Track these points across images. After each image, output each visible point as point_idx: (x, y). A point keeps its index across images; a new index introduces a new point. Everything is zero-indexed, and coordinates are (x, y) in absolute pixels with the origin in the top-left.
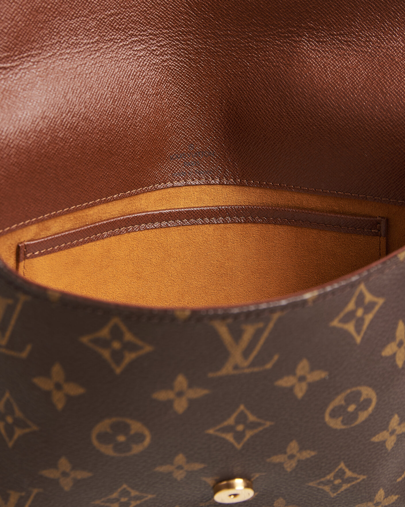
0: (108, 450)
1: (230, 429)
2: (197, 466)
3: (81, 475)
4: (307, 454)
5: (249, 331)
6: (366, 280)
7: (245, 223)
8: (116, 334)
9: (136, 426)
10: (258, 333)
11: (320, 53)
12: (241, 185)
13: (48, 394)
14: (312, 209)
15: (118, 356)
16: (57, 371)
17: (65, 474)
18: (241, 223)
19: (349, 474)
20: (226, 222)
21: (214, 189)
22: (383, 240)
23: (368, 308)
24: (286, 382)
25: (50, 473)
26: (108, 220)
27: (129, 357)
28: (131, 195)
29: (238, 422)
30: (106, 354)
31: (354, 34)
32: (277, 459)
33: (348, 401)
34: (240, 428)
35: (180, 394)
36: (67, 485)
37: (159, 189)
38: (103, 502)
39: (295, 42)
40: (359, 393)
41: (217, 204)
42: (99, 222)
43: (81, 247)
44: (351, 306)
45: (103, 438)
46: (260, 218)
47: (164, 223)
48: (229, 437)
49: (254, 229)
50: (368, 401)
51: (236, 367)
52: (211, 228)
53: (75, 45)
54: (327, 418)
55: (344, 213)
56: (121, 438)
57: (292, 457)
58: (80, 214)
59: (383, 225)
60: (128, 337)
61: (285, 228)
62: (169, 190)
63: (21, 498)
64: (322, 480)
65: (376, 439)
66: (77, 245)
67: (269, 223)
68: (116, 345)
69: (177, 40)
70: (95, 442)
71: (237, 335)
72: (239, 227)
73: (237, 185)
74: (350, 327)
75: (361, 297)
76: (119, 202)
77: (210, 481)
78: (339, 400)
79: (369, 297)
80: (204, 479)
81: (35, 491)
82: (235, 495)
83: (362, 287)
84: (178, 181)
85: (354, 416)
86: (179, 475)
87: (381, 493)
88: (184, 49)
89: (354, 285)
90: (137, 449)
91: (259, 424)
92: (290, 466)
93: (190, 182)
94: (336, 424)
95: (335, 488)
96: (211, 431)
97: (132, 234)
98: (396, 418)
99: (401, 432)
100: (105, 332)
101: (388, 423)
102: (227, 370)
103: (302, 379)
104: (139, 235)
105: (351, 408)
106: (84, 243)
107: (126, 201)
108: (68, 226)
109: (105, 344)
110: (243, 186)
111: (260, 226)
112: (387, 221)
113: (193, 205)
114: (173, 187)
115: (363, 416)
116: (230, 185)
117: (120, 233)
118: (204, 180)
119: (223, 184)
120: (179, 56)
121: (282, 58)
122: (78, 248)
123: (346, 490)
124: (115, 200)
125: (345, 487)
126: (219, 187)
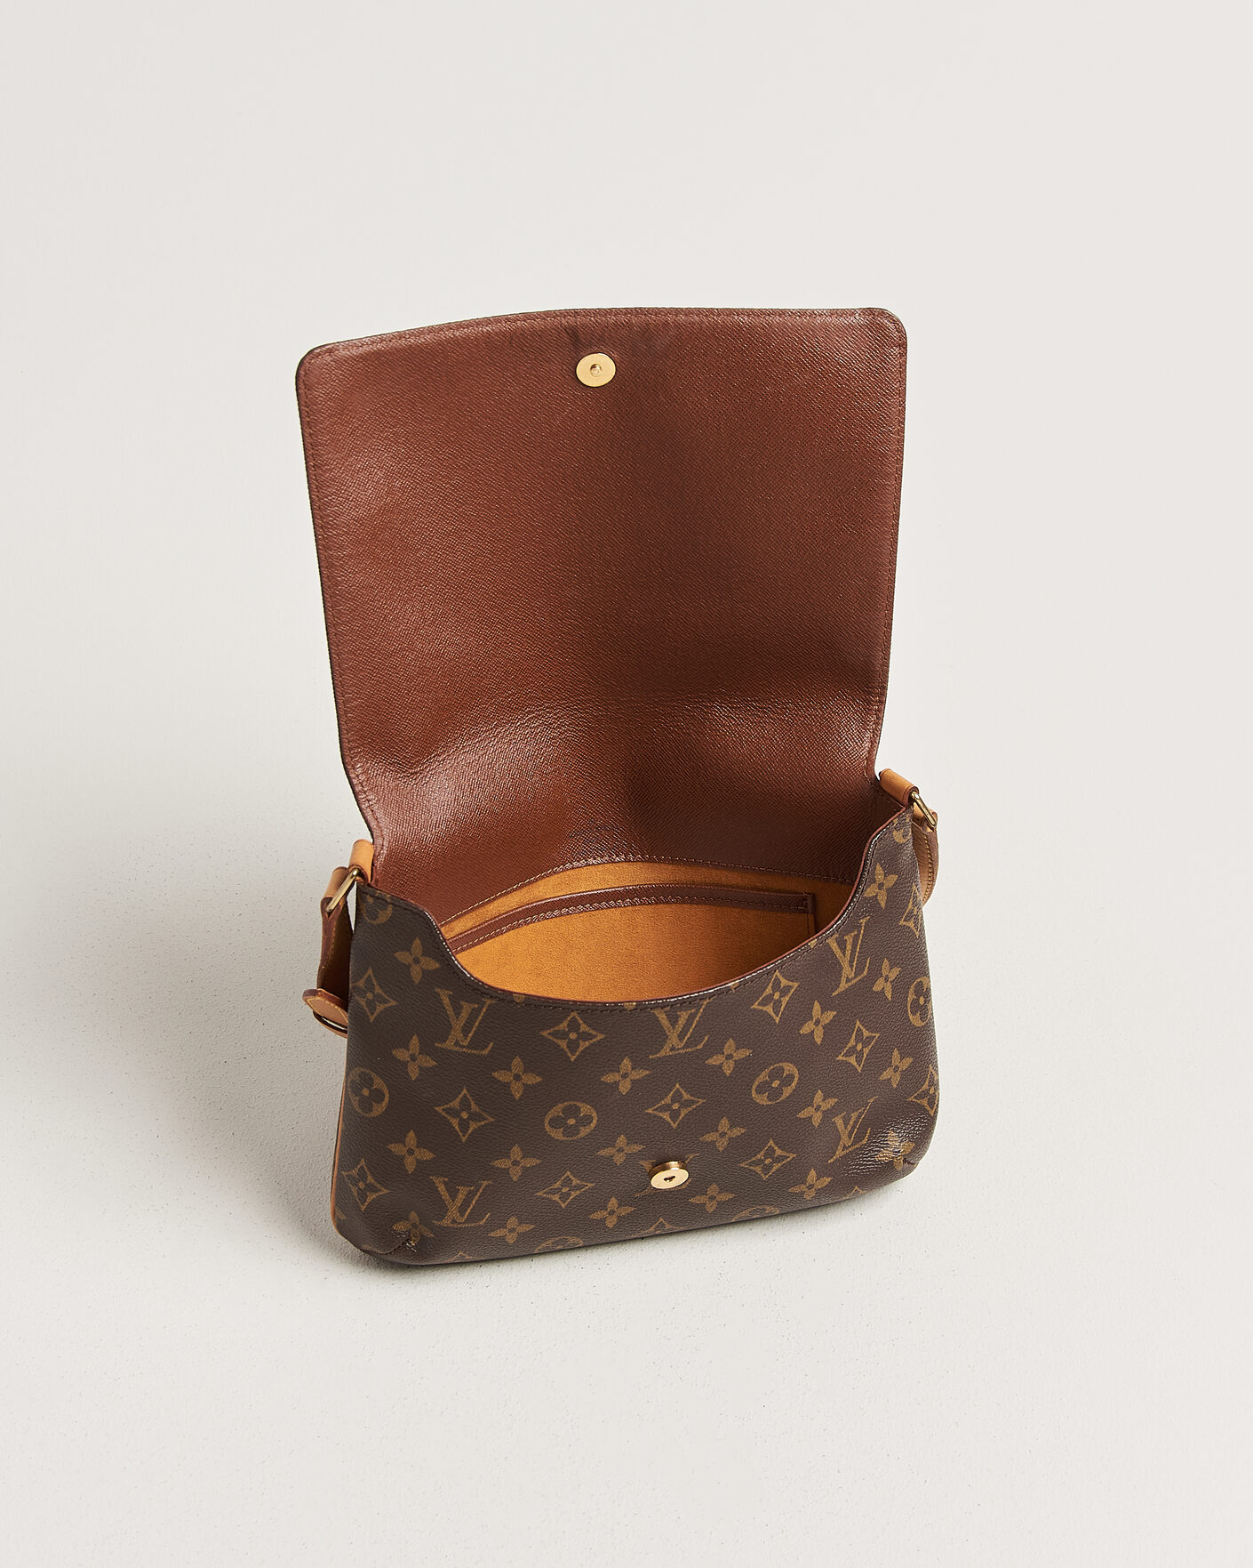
0: (558, 1135)
1: (667, 1108)
2: (637, 1148)
3: (531, 1162)
4: (737, 1132)
5: (684, 1016)
6: (780, 967)
7: (656, 903)
8: (574, 1026)
9: (585, 1109)
10: (692, 1017)
11: (735, 720)
12: (650, 861)
13: (507, 1085)
14: (732, 886)
15: (573, 1046)
16: (517, 1063)
17: (516, 1163)
18: (652, 904)
19: (778, 1152)
20: (633, 904)
21: (619, 867)
22: (811, 917)
23: (784, 992)
24: (715, 1061)
25: (501, 1164)
26: (507, 913)
27: (584, 1045)
28: (530, 883)
29: (674, 1101)
30: (563, 1044)
31: (769, 700)
32: (709, 1137)
33: (773, 1076)
34: (676, 1106)
35: (625, 1076)
36: (515, 1174)
37: (559, 872)
38: (545, 1193)
39: (706, 707)
40: (782, 1069)
41: (622, 884)
42: (498, 916)
43: (481, 945)
44: (769, 990)
45: (555, 1123)
46: (673, 897)
47: (564, 911)
48: (666, 1116)
49: (666, 910)
50: (791, 1077)
51: (673, 1049)
52: (618, 912)
53: (475, 735)
54: (754, 1094)
55: (767, 890)
56: (572, 1122)
57: (723, 1135)
58: (481, 910)
59: (809, 901)
60: (584, 1028)
61: (703, 908)
62: (568, 872)
63: (470, 1192)
64: (754, 1159)
65: (801, 1115)
66: (478, 943)
67: (684, 902)
68: (573, 1036)
69: (576, 710)
70: (547, 1128)
71: (673, 1020)
72: (650, 909)
73: (646, 861)
74: (769, 1009)
75: (777, 981)
76: (518, 892)
77: (647, 1165)
78: (763, 1076)
79: (784, 982)
80: (641, 1162)
81: (485, 1183)
82: (671, 1178)
83: (777, 973)
84: (578, 861)
85: (779, 1091)
86: (619, 1159)
87: (813, 1173)
88: (582, 717)
89: (769, 973)
90: (584, 1131)
91: (693, 1102)
92: (722, 1144)
93: (591, 861)
94: (762, 1100)
95: (767, 1169)
96: (650, 1111)
97: (530, 925)
98: (819, 1094)
99: (826, 1109)
100: (563, 1026)
101: (812, 1099)
102: (665, 1051)
103: (729, 1057)
104: (538, 925)
105: (776, 1084)
106: (485, 940)
107: (525, 890)
108: (470, 925)
109: (564, 1035)
110: (653, 862)
111: (673, 906)
112: (814, 896)
113: (596, 888)
114: (573, 868)
115: (787, 1092)
116: (637, 861)
117: (519, 926)
118: (607, 858)
119: (630, 861)
120: (577, 726)
121: (692, 724)
122: (479, 946)
123: (777, 1171)
124: (514, 890)
125: (776, 1167)
126: (625, 865)
